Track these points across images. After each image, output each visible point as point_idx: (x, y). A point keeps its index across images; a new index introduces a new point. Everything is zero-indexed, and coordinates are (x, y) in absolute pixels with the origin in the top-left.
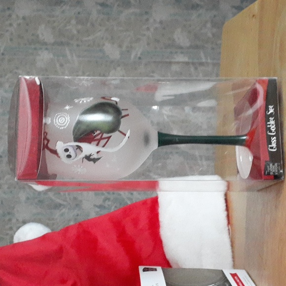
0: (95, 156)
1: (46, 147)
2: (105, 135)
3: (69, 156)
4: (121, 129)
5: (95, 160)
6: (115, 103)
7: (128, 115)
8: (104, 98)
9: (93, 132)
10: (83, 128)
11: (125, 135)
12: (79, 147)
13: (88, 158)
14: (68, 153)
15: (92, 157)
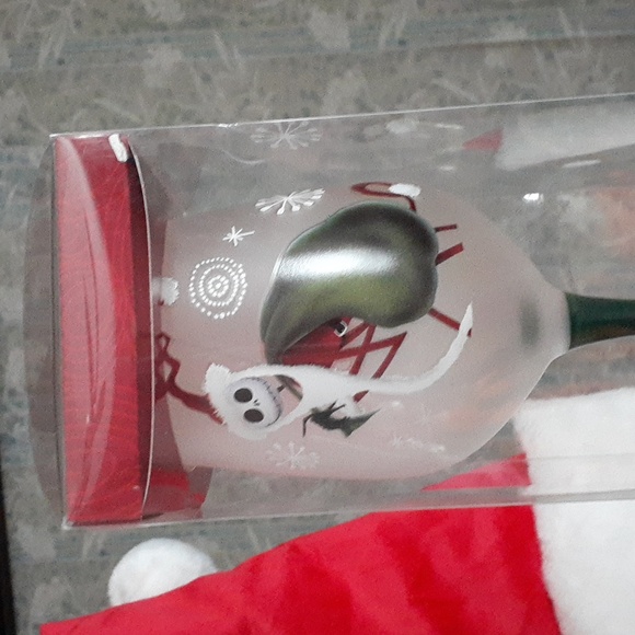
0: (350, 411)
1: (169, 387)
2: (381, 334)
3: (254, 416)
4: (440, 302)
5: (347, 426)
6: (405, 205)
7: (458, 249)
8: (361, 188)
9: (336, 323)
10: (296, 315)
11: (456, 325)
12: (288, 383)
13: (324, 418)
14: (249, 406)
15: (336, 415)
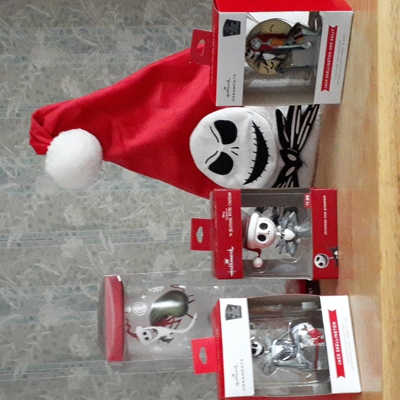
0: (169, 337)
1: (129, 332)
2: (177, 319)
3: (147, 339)
4: (189, 312)
5: (168, 341)
6: (182, 290)
7: (193, 301)
8: (172, 286)
9: (166, 317)
10: (157, 315)
11: (192, 317)
12: (155, 330)
13: (163, 339)
14: (146, 336)
15: (166, 338)
